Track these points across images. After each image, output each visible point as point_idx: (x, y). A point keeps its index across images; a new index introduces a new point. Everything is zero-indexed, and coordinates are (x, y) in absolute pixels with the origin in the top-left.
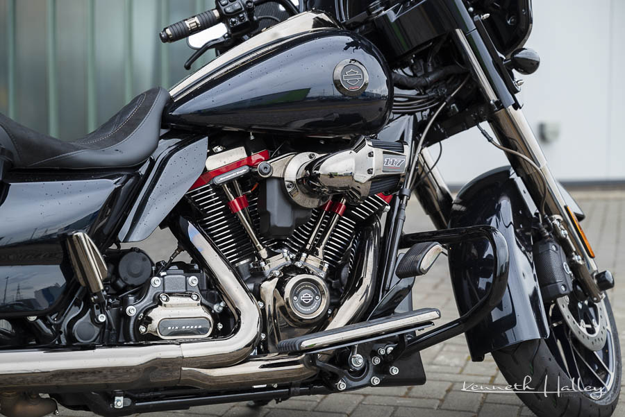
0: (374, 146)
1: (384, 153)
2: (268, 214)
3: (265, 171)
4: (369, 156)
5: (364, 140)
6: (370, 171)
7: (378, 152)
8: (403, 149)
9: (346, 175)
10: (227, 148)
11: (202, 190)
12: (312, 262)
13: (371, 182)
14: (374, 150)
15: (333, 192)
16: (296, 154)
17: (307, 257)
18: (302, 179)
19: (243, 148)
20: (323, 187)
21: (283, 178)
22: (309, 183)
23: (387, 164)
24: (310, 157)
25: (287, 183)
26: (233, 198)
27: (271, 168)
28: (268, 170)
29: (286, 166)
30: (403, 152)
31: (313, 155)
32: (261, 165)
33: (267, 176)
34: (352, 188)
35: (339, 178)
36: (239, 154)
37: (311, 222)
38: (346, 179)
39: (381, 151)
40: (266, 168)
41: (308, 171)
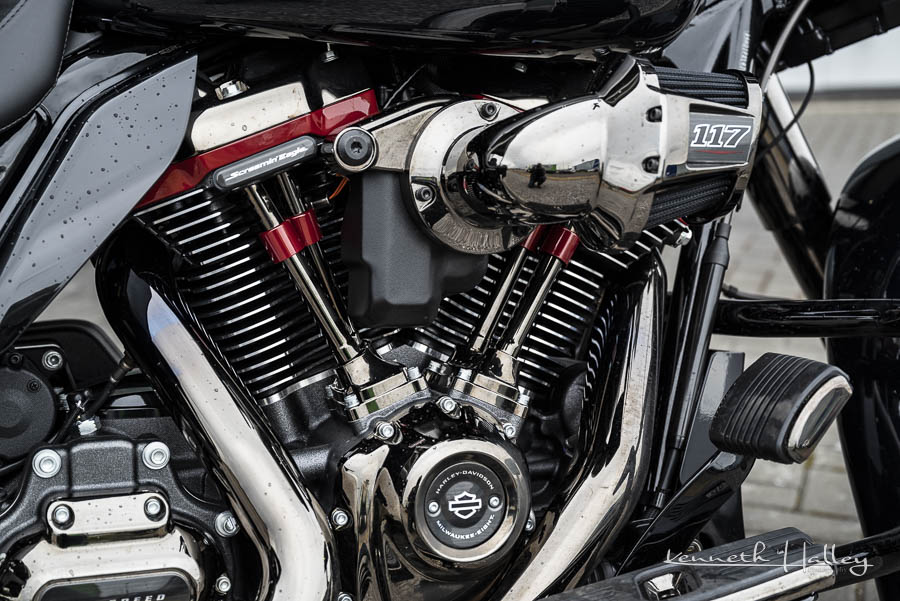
0: (664, 89)
1: (693, 108)
2: (366, 270)
3: (355, 154)
4: (650, 119)
5: (635, 70)
6: (649, 165)
7: (675, 108)
8: (746, 96)
9: (581, 171)
10: (255, 86)
11: (186, 204)
12: (485, 393)
13: (652, 194)
14: (663, 99)
15: (544, 218)
16: (445, 106)
17: (472, 379)
18: (458, 176)
19: (298, 86)
20: (516, 204)
21: (407, 172)
22: (476, 189)
23: (700, 141)
24: (484, 114)
25: (416, 187)
26: (276, 222)
27: (373, 144)
28: (364, 151)
29: (416, 139)
30: (745, 104)
31: (492, 107)
32: (345, 135)
33: (360, 168)
34: (598, 210)
35: (562, 182)
36: (287, 102)
37: (485, 285)
38: (579, 182)
39: (684, 103)
40: (356, 145)
41: (475, 157)
